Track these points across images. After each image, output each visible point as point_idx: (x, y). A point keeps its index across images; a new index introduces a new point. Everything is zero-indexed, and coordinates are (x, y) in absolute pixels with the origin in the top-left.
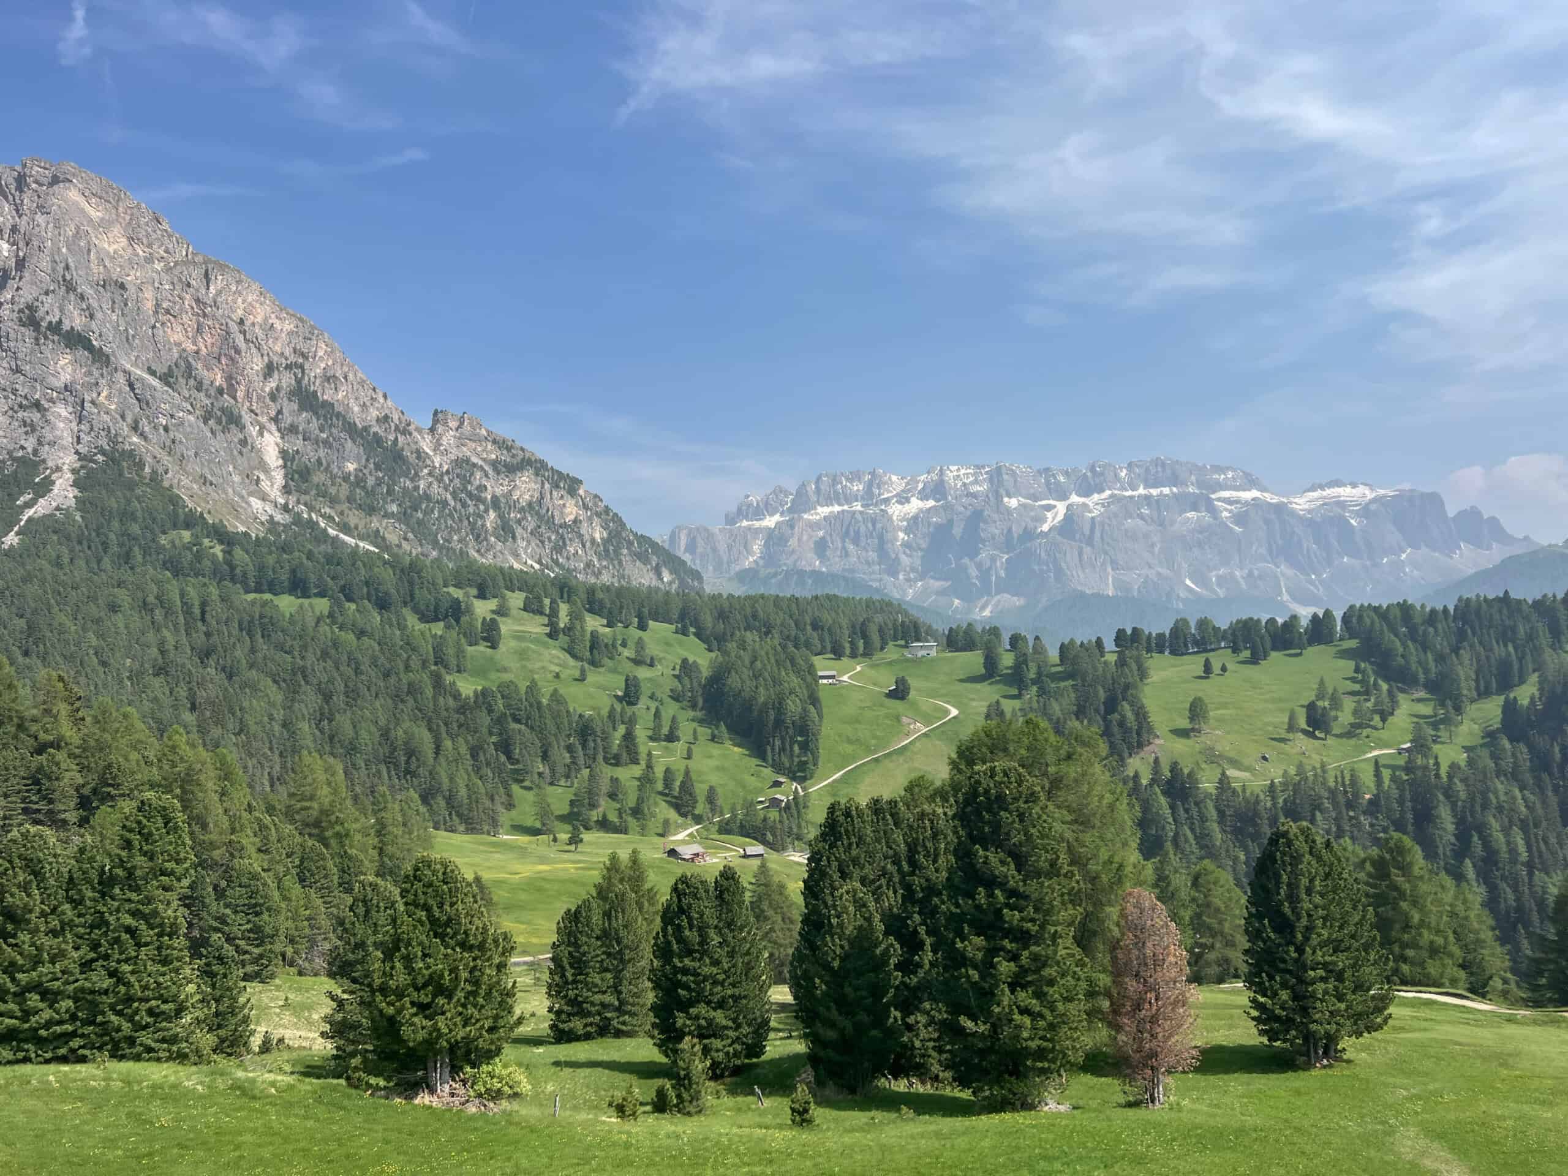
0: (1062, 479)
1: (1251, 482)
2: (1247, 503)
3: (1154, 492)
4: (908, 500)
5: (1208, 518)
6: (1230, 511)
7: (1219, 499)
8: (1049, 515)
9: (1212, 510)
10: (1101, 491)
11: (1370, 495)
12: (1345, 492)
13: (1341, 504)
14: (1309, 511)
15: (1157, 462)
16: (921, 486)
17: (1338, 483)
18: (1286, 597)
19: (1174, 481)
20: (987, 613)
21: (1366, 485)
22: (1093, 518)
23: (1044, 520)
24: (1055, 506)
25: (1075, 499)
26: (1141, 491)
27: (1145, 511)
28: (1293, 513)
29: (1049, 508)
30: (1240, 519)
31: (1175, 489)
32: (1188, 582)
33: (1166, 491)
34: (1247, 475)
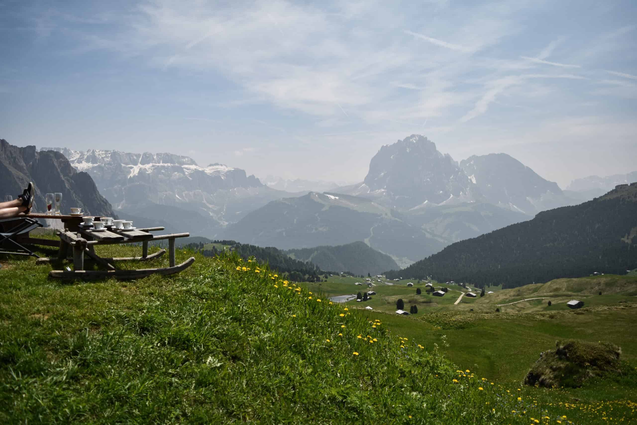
0: (135, 158)
1: (193, 162)
2: (192, 170)
3: (166, 165)
4: (81, 162)
5: (182, 175)
6: (188, 172)
7: (186, 168)
8: (132, 170)
9: (183, 172)
10: (148, 163)
11: (227, 169)
12: (220, 168)
13: (219, 172)
14: (211, 174)
15: (167, 155)
16: (85, 157)
17: (217, 164)
18: (205, 201)
19: (172, 162)
20: (120, 207)
21: (225, 165)
22: (149, 174)
23: (130, 172)
24: (133, 167)
25: (139, 165)
26: (161, 164)
27: (163, 171)
28: (206, 174)
29: (132, 168)
30: (191, 175)
31: (172, 165)
32: (177, 196)
33: (169, 164)
34: (191, 160)
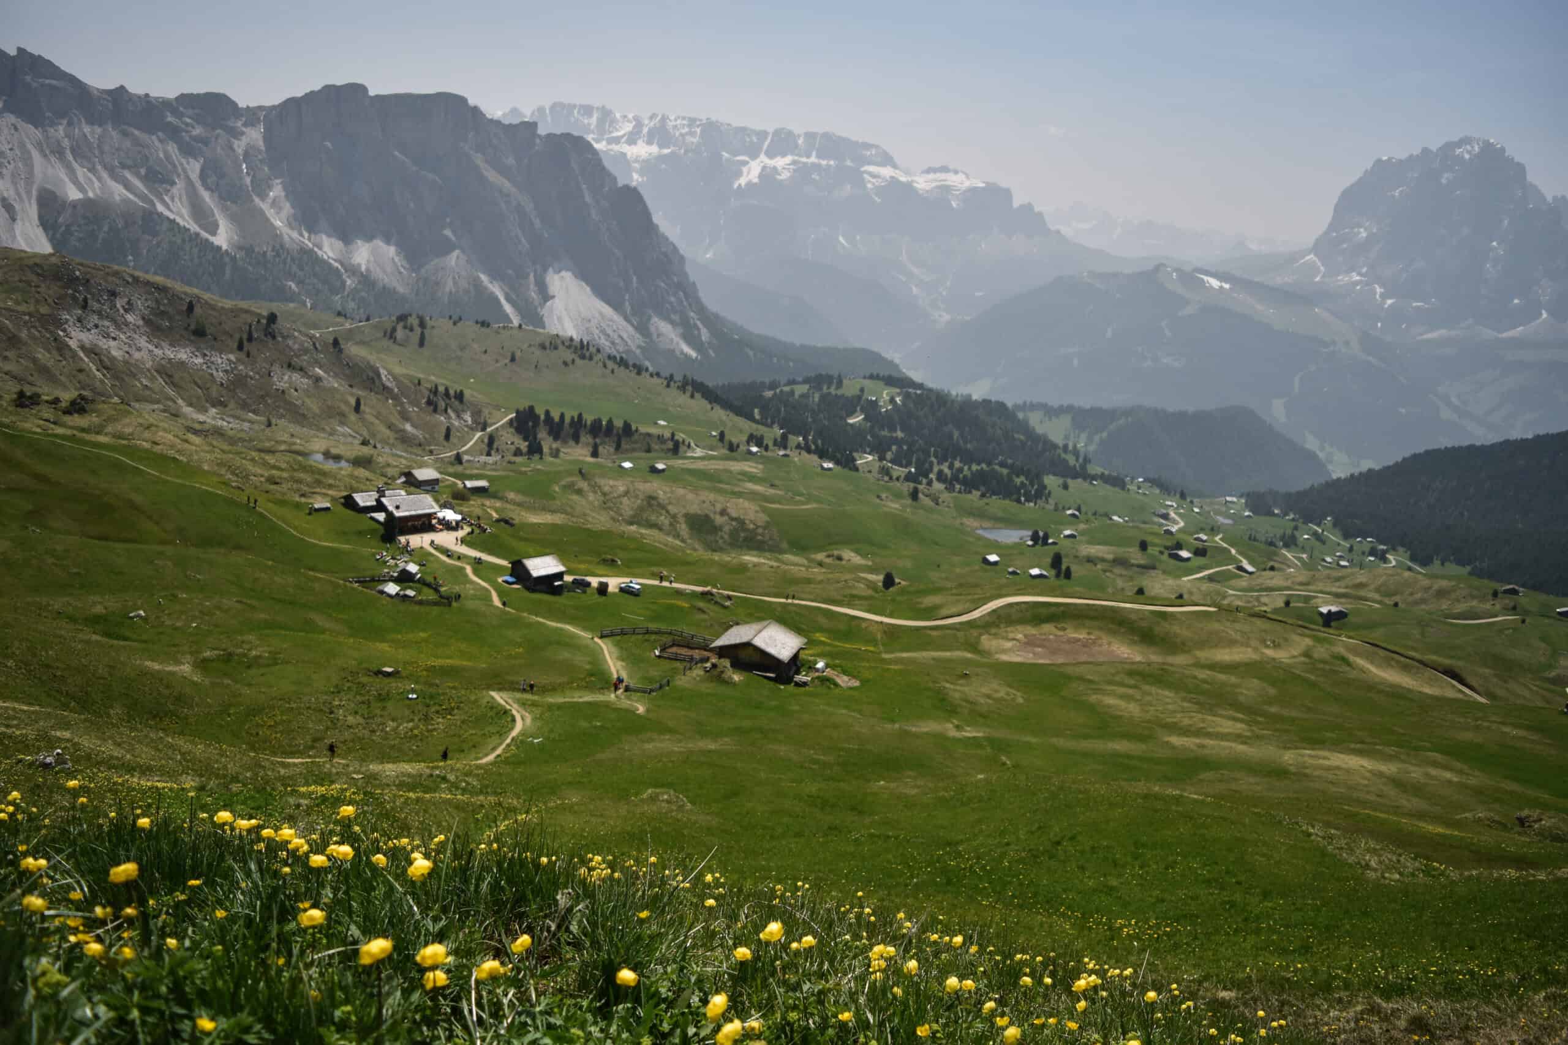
0: (755, 139)
1: (887, 160)
2: (884, 179)
3: (824, 163)
4: (635, 143)
5: (858, 189)
6: (873, 184)
7: (865, 172)
8: (744, 169)
9: (861, 183)
10: (784, 155)
11: (967, 184)
12: (952, 179)
13: (947, 188)
14: (928, 192)
15: (826, 136)
16: (645, 130)
17: (944, 169)
18: (904, 259)
19: (838, 155)
21: (963, 173)
22: (782, 181)
23: (739, 174)
24: (748, 163)
25: (763, 157)
26: (813, 159)
27: (815, 176)
28: (915, 191)
29: (745, 163)
30: (880, 190)
31: (838, 163)
32: (841, 239)
33: (831, 162)
34: (885, 153)
